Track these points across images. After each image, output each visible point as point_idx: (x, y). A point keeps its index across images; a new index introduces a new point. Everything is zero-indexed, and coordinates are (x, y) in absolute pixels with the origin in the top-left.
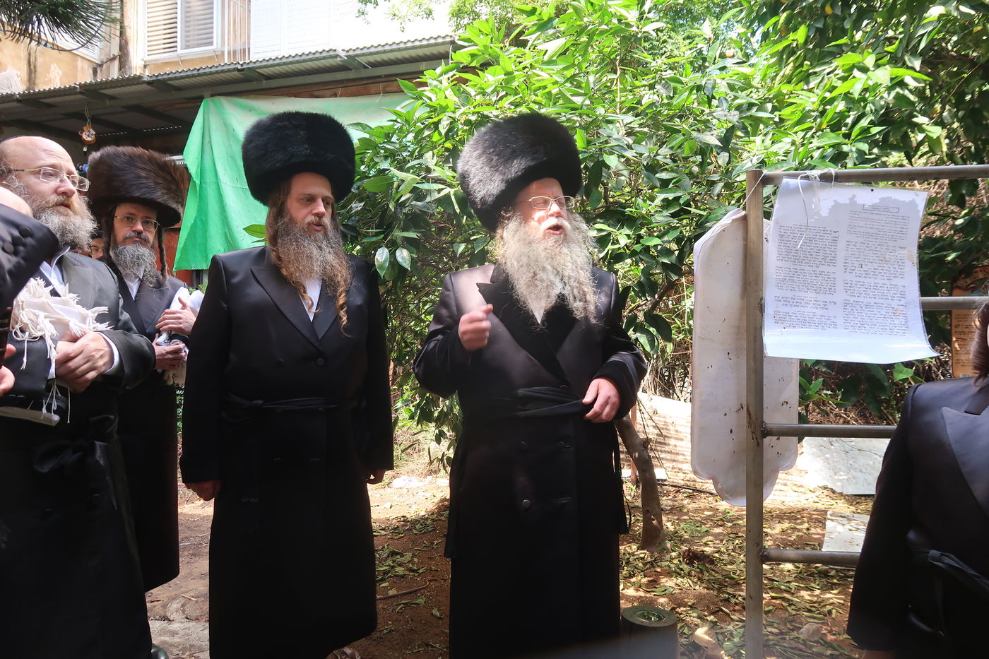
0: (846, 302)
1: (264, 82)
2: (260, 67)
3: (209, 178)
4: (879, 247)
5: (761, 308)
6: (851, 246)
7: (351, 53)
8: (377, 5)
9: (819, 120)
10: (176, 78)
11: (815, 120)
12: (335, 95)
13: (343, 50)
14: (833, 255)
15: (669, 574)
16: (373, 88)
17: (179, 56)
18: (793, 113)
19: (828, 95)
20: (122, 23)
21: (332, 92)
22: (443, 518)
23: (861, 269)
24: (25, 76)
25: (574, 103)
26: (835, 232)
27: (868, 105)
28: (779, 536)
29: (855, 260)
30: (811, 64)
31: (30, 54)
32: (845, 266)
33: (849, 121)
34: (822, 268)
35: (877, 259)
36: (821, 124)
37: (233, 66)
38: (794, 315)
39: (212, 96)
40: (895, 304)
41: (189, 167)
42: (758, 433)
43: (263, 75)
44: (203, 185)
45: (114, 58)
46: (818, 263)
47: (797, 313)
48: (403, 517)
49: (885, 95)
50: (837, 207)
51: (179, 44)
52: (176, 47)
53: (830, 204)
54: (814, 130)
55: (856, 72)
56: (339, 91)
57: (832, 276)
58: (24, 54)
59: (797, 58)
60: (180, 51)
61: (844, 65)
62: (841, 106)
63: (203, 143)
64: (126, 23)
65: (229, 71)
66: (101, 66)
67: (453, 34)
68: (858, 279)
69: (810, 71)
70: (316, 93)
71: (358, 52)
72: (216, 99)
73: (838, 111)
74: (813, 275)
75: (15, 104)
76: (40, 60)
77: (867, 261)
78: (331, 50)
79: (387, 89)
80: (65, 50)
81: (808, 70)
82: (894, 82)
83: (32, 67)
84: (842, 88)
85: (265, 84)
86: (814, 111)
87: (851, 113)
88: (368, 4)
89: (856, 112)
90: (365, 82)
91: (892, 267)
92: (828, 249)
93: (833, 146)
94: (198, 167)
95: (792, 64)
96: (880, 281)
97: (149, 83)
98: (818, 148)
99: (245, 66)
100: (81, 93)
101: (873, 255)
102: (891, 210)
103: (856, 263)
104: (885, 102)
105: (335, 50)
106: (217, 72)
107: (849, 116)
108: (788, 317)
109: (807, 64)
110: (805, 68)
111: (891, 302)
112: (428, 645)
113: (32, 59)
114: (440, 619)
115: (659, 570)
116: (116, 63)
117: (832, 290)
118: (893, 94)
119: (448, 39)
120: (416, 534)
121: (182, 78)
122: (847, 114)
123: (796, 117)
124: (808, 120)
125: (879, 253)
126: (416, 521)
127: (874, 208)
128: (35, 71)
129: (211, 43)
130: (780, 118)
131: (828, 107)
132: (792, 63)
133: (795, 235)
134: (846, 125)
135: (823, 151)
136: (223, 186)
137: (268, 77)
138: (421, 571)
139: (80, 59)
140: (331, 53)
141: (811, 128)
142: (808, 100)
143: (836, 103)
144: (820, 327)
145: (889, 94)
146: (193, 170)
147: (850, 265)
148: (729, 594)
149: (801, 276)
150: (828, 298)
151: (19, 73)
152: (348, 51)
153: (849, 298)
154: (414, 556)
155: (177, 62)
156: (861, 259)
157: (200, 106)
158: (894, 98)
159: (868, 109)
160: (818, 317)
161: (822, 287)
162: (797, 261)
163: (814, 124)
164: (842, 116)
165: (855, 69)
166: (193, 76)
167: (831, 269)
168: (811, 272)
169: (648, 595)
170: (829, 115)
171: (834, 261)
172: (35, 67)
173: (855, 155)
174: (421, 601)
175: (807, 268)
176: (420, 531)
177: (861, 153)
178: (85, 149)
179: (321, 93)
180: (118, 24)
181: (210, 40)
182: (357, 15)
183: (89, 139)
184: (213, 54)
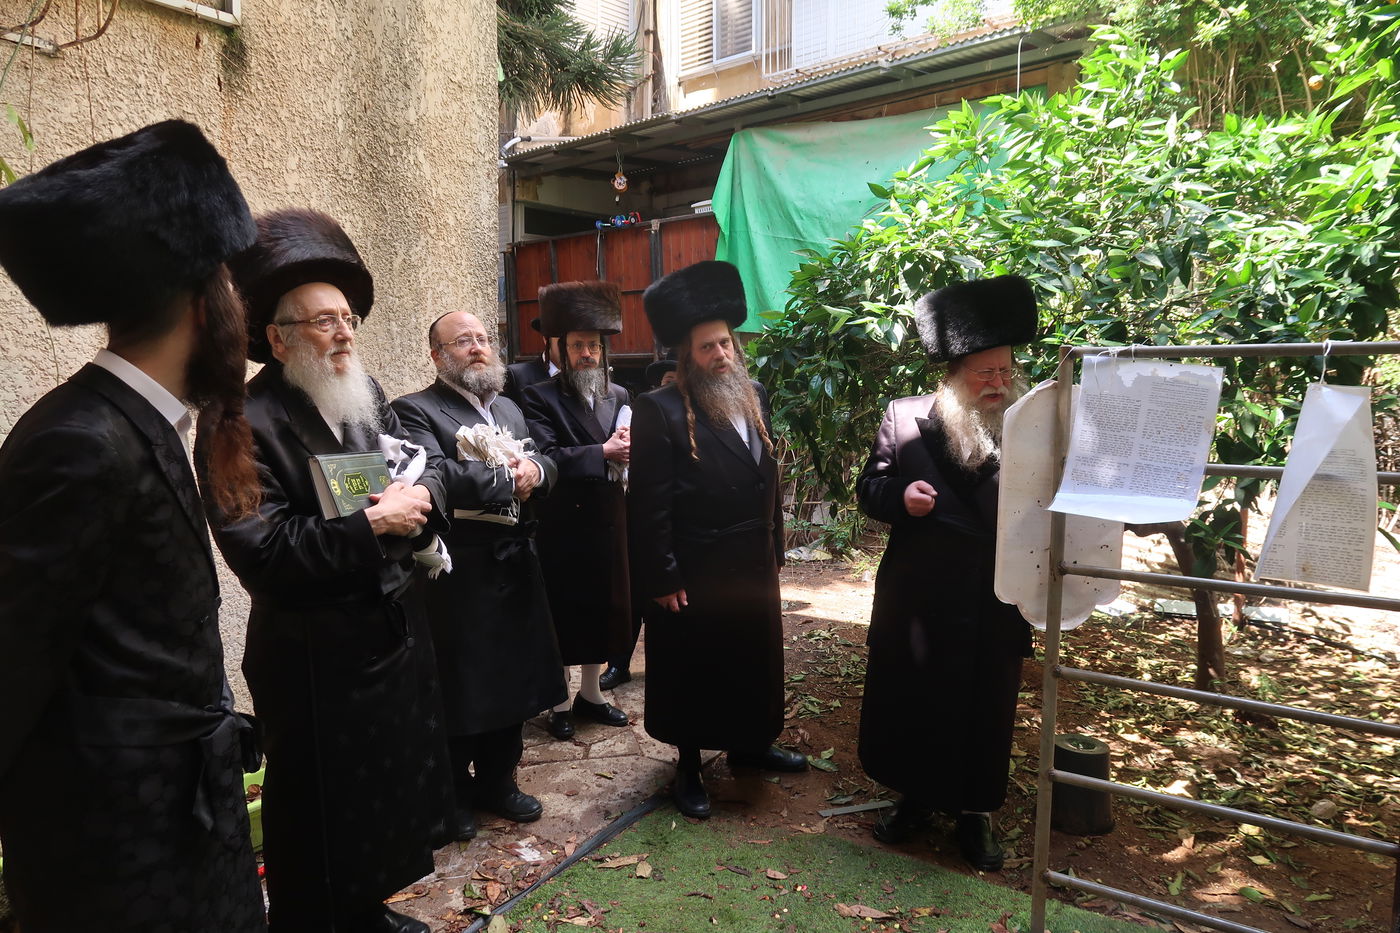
0: (1138, 464)
1: (800, 105)
2: (793, 91)
3: (739, 226)
4: (1179, 416)
6: (1152, 414)
7: (897, 63)
8: (916, 13)
10: (705, 113)
12: (879, 115)
13: (886, 61)
14: (1134, 422)
16: (925, 101)
17: (715, 68)
20: (655, 33)
21: (877, 110)
23: (1158, 435)
26: (1138, 401)
29: (1154, 426)
32: (1144, 432)
35: (1175, 426)
37: (763, 94)
38: (1090, 473)
39: (744, 128)
40: (1182, 469)
41: (717, 217)
42: (1056, 570)
43: (800, 98)
44: (734, 234)
45: (648, 78)
50: (1140, 380)
51: (714, 54)
52: (711, 57)
53: (1134, 376)
56: (885, 108)
57: (1130, 440)
60: (716, 62)
63: (732, 185)
64: (660, 36)
65: (761, 98)
66: (635, 89)
67: (1021, 25)
68: (1154, 444)
70: (858, 114)
71: (904, 61)
72: (747, 132)
74: (1113, 439)
75: (552, 155)
77: (1165, 428)
78: (871, 63)
79: (944, 100)
85: (801, 107)
88: (904, 16)
90: (917, 94)
91: (1188, 434)
94: (727, 215)
96: (1174, 447)
97: (677, 121)
99: (776, 93)
100: (611, 138)
101: (1172, 423)
102: (1190, 383)
103: (1155, 429)
105: (876, 62)
106: (747, 101)
108: (1083, 476)
111: (1178, 467)
116: (650, 82)
117: (1128, 453)
119: (1017, 32)
121: (711, 111)
125: (1178, 421)
127: (1176, 381)
129: (749, 48)
136: (753, 236)
137: (805, 99)
140: (872, 66)
141: (1342, 213)
146: (722, 219)
147: (1149, 431)
150: (1123, 460)
152: (892, 62)
153: (1141, 461)
155: (713, 74)
156: (1159, 426)
157: (730, 140)
160: (1111, 476)
167: (1131, 434)
168: (1113, 436)
171: (1134, 427)
175: (1110, 432)
178: (617, 199)
179: (864, 113)
180: (651, 35)
181: (747, 44)
182: (892, 32)
183: (621, 188)
184: (752, 60)
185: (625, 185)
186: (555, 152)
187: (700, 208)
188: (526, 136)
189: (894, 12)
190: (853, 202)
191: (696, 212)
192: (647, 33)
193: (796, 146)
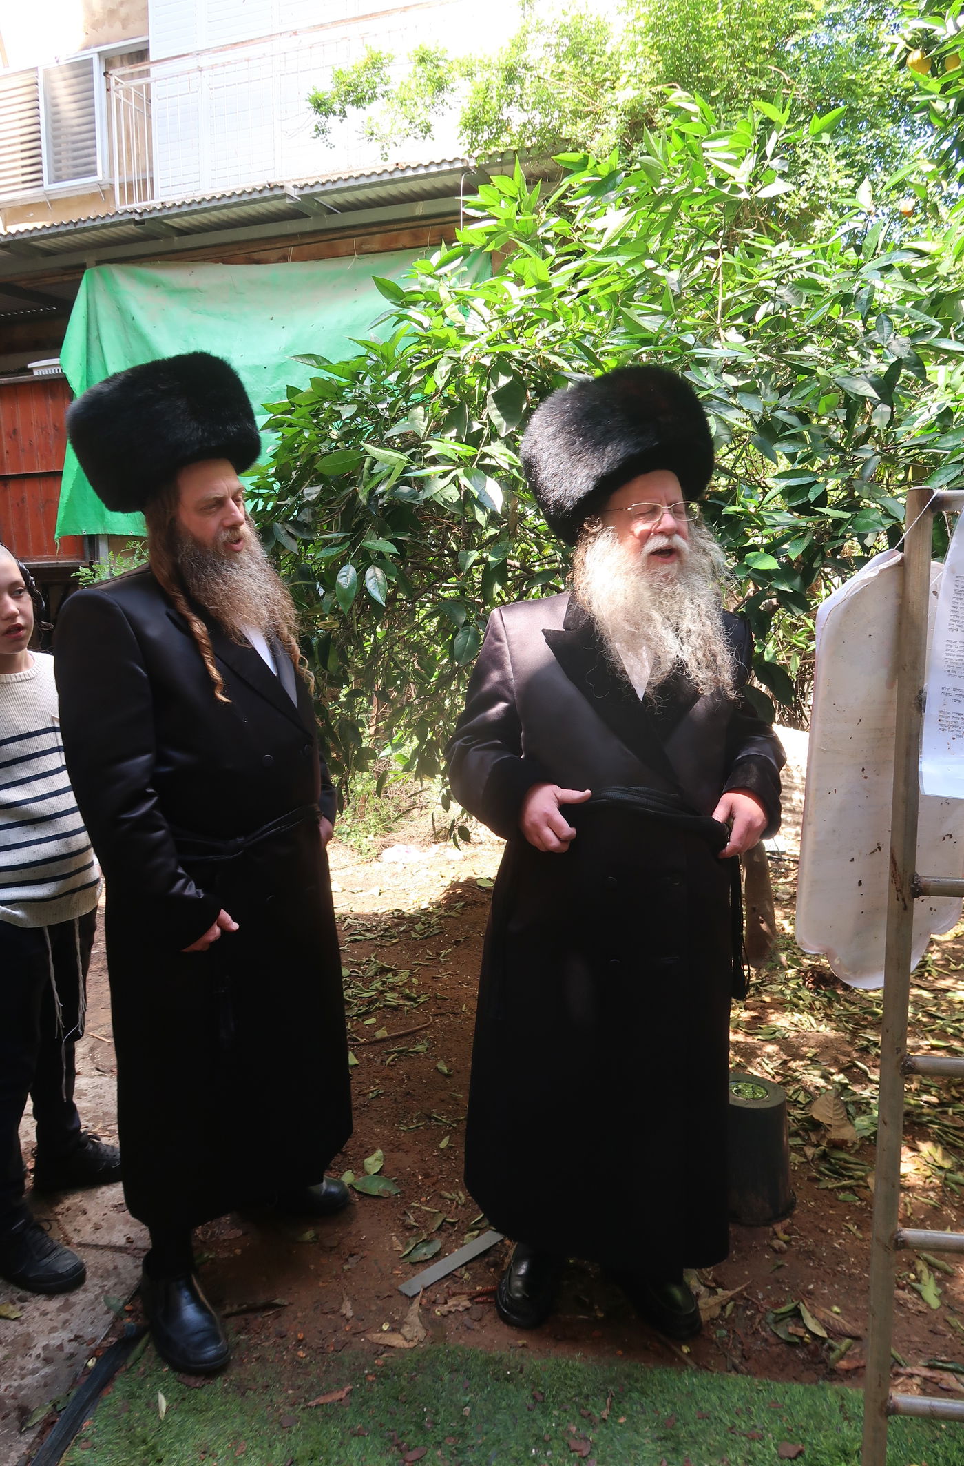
1: (176, 238)
2: (168, 217)
5: (920, 705)
7: (307, 191)
8: (345, 116)
10: (42, 237)
12: (284, 259)
13: (295, 186)
15: (781, 1005)
16: (342, 245)
17: (46, 194)
21: (280, 252)
22: (454, 914)
25: (646, 330)
28: (950, 945)
37: (127, 217)
39: (99, 263)
41: (69, 378)
42: (906, 891)
43: (173, 227)
48: (397, 910)
51: (45, 175)
52: (41, 179)
56: (291, 251)
60: (47, 186)
63: (88, 339)
65: (121, 223)
67: (466, 157)
70: (256, 256)
71: (318, 189)
72: (106, 268)
78: (275, 186)
79: (365, 247)
85: (177, 242)
88: (331, 116)
90: (330, 237)
94: (82, 378)
97: (3, 247)
99: (145, 216)
105: (282, 187)
106: (104, 226)
108: (960, 721)
112: (430, 1118)
114: (448, 1076)
115: (767, 999)
119: (458, 165)
120: (415, 938)
121: (52, 236)
126: (416, 918)
129: (93, 172)
137: (182, 232)
138: (421, 1000)
140: (277, 192)
148: (869, 1041)
152: (302, 188)
154: (412, 975)
155: (44, 203)
157: (80, 280)
166: (68, 233)
169: (749, 1040)
174: (420, 1048)
176: (422, 935)
179: (262, 255)
181: (92, 167)
182: (314, 134)
184: (97, 190)
187: (41, 367)
189: (320, 106)
190: (257, 367)
191: (36, 373)
193: (175, 291)
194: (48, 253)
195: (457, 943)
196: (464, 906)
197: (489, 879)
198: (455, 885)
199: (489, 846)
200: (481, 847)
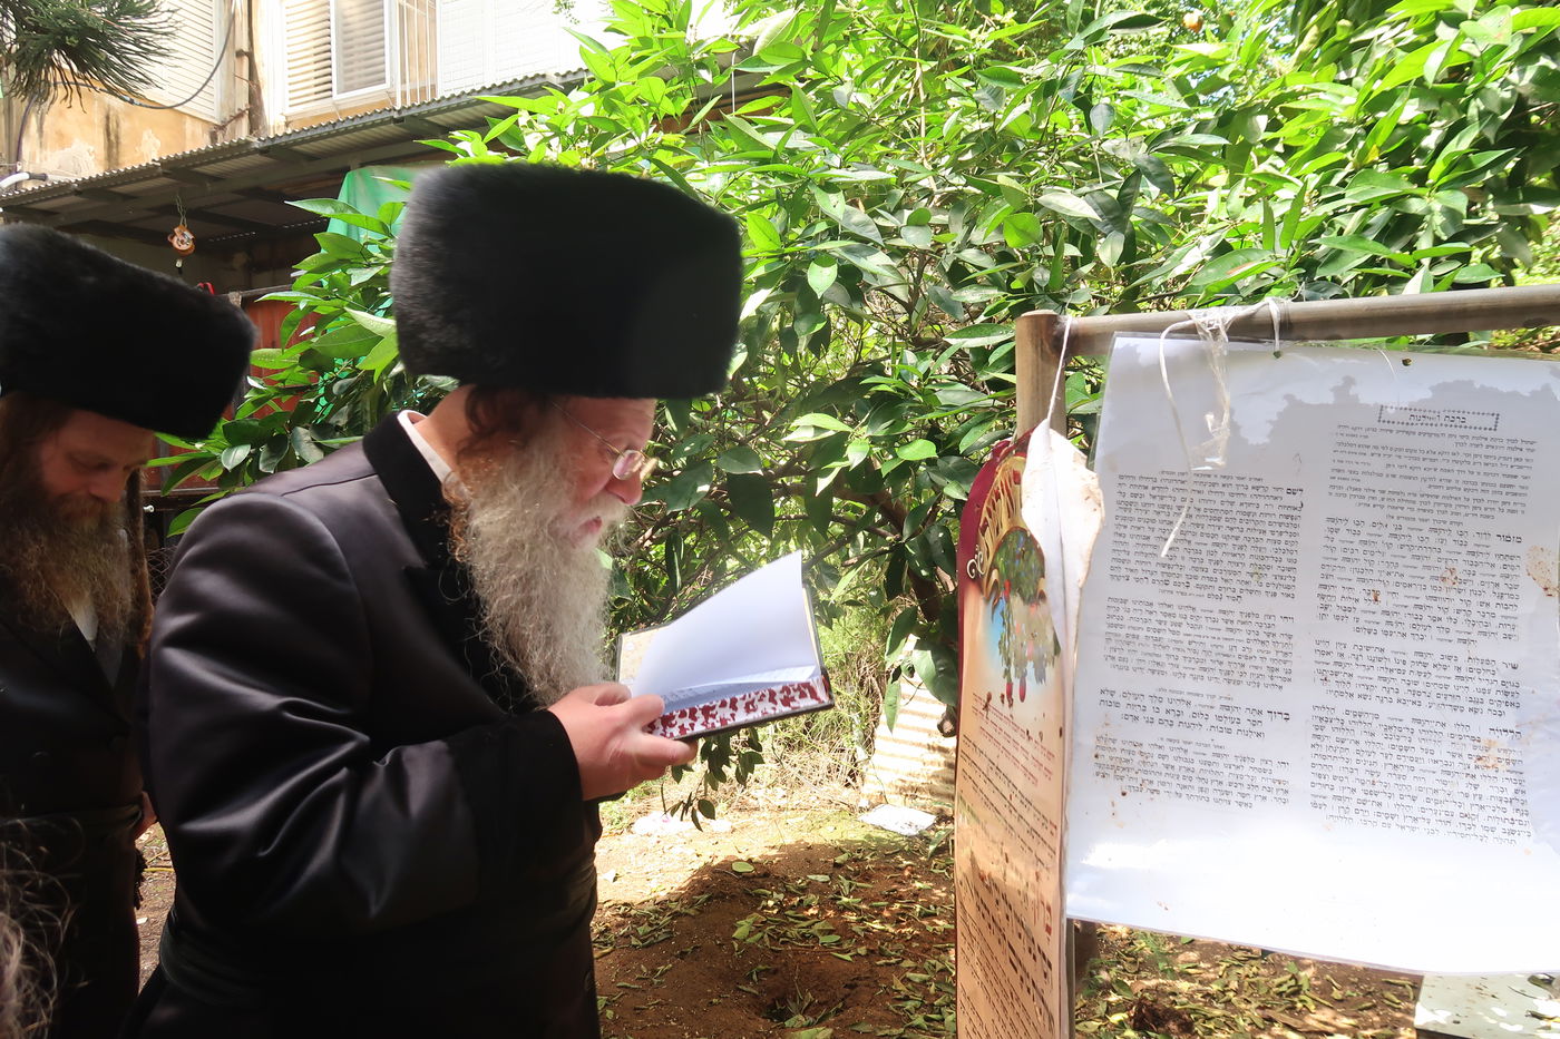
0: (1323, 714)
2: (430, 113)
4: (1433, 536)
6: (1343, 535)
7: (569, 78)
9: (1361, 144)
10: (304, 141)
11: (1351, 145)
13: (557, 74)
14: (1285, 563)
17: (335, 104)
18: (1304, 132)
19: (1379, 87)
20: (250, 55)
22: (692, 910)
23: (1373, 607)
24: (101, 150)
26: (1291, 492)
27: (1473, 103)
29: (1355, 576)
30: (1356, 25)
31: (108, 118)
32: (1323, 597)
33: (1429, 142)
34: (1249, 604)
35: (1427, 574)
36: (1365, 152)
37: (386, 115)
38: (1156, 752)
39: (362, 165)
40: (1482, 724)
43: (439, 126)
45: (239, 116)
46: (1238, 587)
47: (1168, 745)
48: (625, 904)
49: (1514, 77)
51: (334, 86)
52: (331, 89)
53: (1272, 407)
54: (1349, 168)
55: (1443, 30)
57: (1281, 627)
58: (98, 119)
59: (1324, 17)
60: (336, 96)
61: (1417, 18)
62: (1410, 110)
64: (257, 59)
65: (383, 122)
66: (222, 128)
67: (735, 32)
68: (1365, 639)
69: (1353, 41)
72: (367, 170)
73: (1403, 120)
74: (1222, 625)
75: (74, 199)
76: (125, 126)
77: (1393, 579)
78: (537, 75)
80: (163, 107)
81: (1348, 39)
82: (1533, 42)
83: (112, 138)
84: (1407, 68)
86: (1350, 126)
87: (1436, 124)
89: (1444, 122)
91: (1475, 600)
92: (1270, 546)
93: (1388, 202)
95: (1314, 30)
96: (1434, 645)
97: (263, 152)
98: (1355, 208)
99: (404, 114)
100: (165, 175)
101: (1415, 562)
102: (1471, 420)
103: (1359, 587)
104: (1513, 91)
105: (544, 76)
106: (365, 127)
107: (1428, 132)
108: (1137, 758)
109: (1343, 27)
110: (1340, 36)
111: (1466, 718)
113: (112, 125)
116: (245, 122)
117: (1279, 676)
118: (1531, 72)
120: (635, 946)
121: (313, 139)
122: (1422, 126)
123: (1310, 143)
124: (1338, 146)
125: (1435, 555)
126: (645, 914)
127: (1417, 416)
128: (118, 143)
129: (382, 80)
130: (1285, 146)
131: (1381, 115)
132: (1315, 27)
133: (1168, 501)
134: (1422, 153)
135: (1365, 215)
139: (188, 120)
140: (539, 81)
141: (1343, 163)
142: (1337, 102)
143: (1397, 104)
144: (1235, 797)
145: (1522, 72)
147: (1339, 592)
149: (1185, 629)
150: (1265, 698)
151: (92, 149)
152: (564, 76)
153: (1330, 700)
156: (1375, 576)
157: (343, 182)
158: (1531, 81)
159: (1473, 111)
160: (1232, 761)
161: (1247, 663)
162: (1172, 580)
163: (1349, 155)
164: (1414, 131)
165: (1442, 23)
166: (330, 135)
167: (1279, 605)
168: (1215, 615)
170: (1384, 131)
171: (1288, 582)
172: (117, 137)
173: (1439, 219)
175: (1203, 603)
176: (643, 941)
177: (1452, 214)
178: (179, 264)
180: (246, 59)
181: (380, 75)
182: (557, 9)
183: (184, 247)
184: (386, 97)
185: (190, 244)
186: (77, 193)
188: (38, 172)
192: (240, 54)
194: (311, 158)
195: (683, 955)
196: (709, 899)
197: (750, 861)
198: (707, 868)
199: (766, 814)
200: (756, 815)
